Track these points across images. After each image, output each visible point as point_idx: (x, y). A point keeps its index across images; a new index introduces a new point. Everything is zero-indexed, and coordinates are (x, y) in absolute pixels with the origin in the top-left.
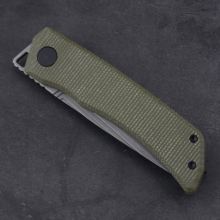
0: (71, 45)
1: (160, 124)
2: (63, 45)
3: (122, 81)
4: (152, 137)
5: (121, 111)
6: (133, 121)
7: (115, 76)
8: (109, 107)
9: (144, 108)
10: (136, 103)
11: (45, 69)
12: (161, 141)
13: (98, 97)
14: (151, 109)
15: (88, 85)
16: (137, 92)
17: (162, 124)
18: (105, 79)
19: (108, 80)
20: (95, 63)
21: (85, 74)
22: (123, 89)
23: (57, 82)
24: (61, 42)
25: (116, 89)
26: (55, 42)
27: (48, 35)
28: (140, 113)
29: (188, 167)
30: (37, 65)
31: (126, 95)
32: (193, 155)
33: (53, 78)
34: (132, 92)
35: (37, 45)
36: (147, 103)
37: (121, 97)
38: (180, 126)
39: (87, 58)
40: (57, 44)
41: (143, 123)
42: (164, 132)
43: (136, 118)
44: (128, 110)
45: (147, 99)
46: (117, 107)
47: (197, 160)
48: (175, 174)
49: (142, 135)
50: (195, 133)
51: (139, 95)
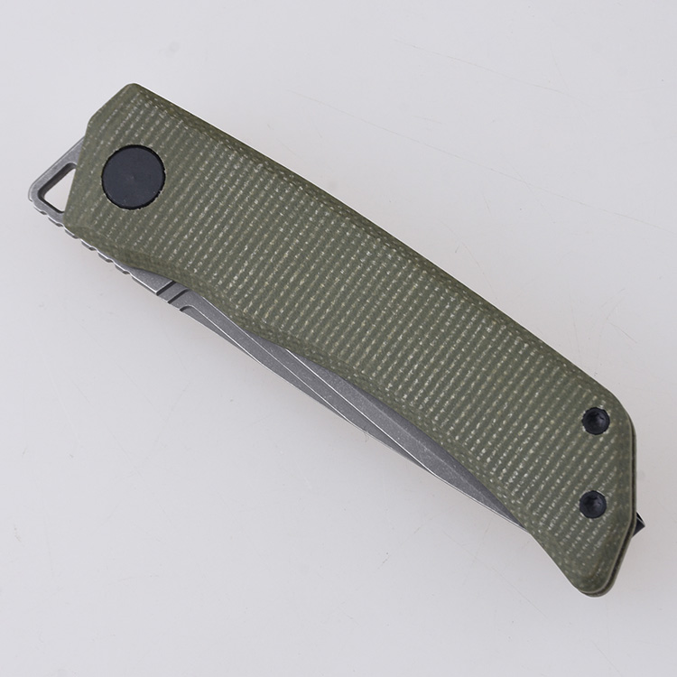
0: (207, 139)
1: (489, 378)
2: (183, 140)
3: (368, 247)
4: (465, 419)
5: (369, 341)
6: (406, 372)
7: (345, 230)
8: (330, 331)
9: (438, 329)
10: (412, 315)
11: (128, 216)
12: (493, 430)
13: (296, 299)
14: (459, 332)
15: (264, 263)
16: (415, 278)
17: (495, 378)
18: (314, 241)
19: (324, 244)
20: (282, 191)
21: (254, 229)
22: (373, 271)
23: (167, 256)
24: (174, 130)
25: (349, 271)
26: (158, 129)
27: (135, 108)
28: (426, 345)
29: (581, 509)
30: (103, 203)
31: (380, 291)
32: (595, 472)
33: (152, 244)
34: (400, 280)
35: (102, 143)
36: (449, 311)
37: (366, 297)
38: (554, 382)
39: (256, 179)
40: (164, 137)
41: (438, 375)
42: (501, 403)
43: (414, 361)
44: (389, 336)
45: (447, 299)
46: (354, 329)
47: (608, 489)
48: (542, 534)
49: (433, 415)
50: (598, 402)
51: (421, 288)
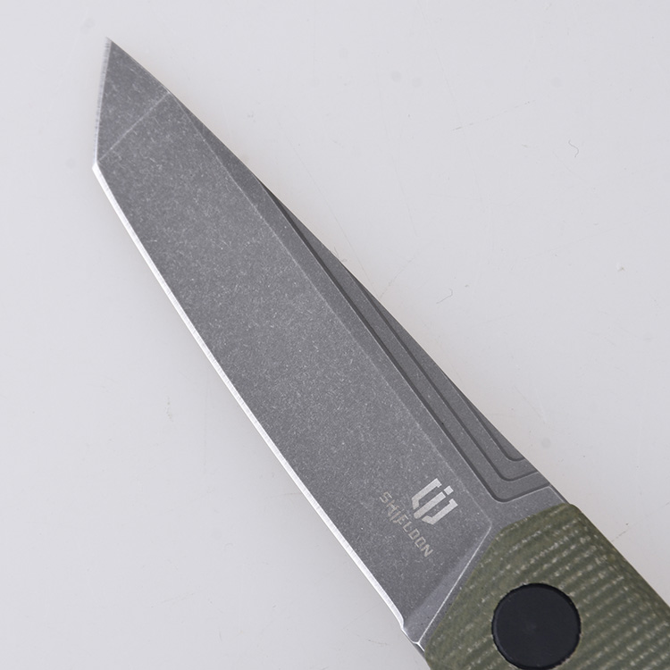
0: (648, 613)
2: (616, 603)
24: (608, 586)
26: (587, 576)
27: (566, 538)
35: (508, 567)
40: (592, 589)
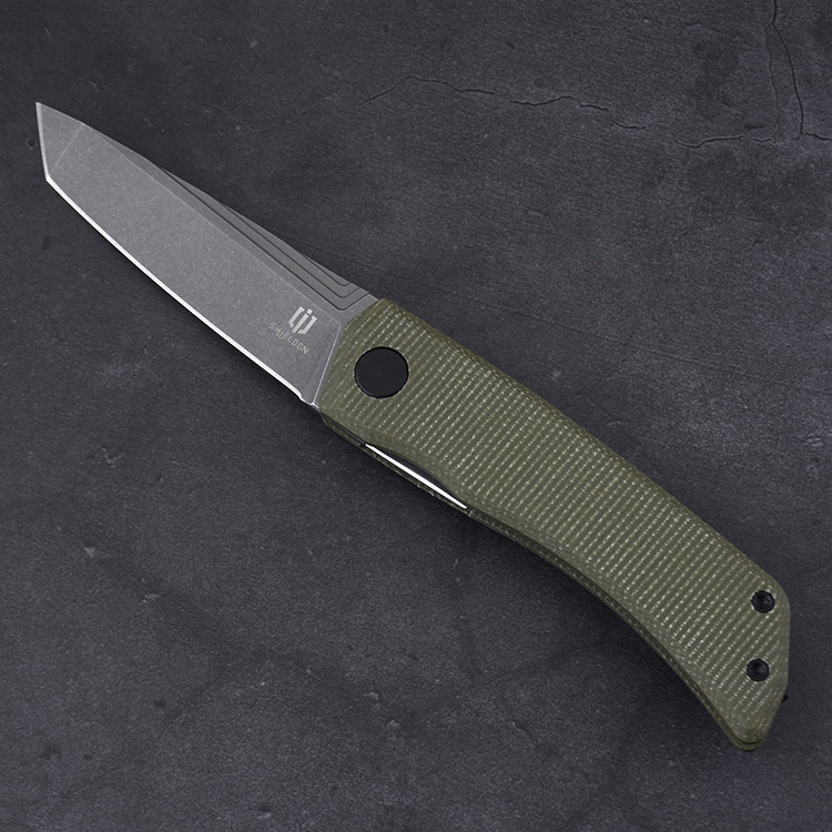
0: (445, 347)
1: (674, 560)
2: (425, 346)
3: (577, 445)
4: (653, 591)
5: (574, 521)
6: (604, 549)
7: (558, 429)
8: (541, 510)
9: (633, 516)
10: (611, 503)
11: (375, 403)
12: (676, 602)
13: (513, 482)
14: (651, 519)
15: (488, 450)
16: (615, 473)
17: (679, 560)
18: (532, 436)
19: (539, 439)
20: (507, 394)
21: (481, 423)
22: (580, 465)
23: (406, 438)
24: (418, 338)
25: (560, 463)
26: (405, 336)
27: (387, 318)
28: (622, 528)
29: (748, 673)
30: (354, 391)
31: (585, 482)
32: (761, 643)
33: (394, 428)
34: (603, 474)
35: (357, 343)
36: (643, 503)
37: (573, 485)
38: (729, 567)
39: (486, 382)
40: (409, 343)
41: (631, 554)
42: (684, 580)
43: (611, 540)
44: (591, 519)
45: (642, 493)
46: (562, 510)
47: (771, 658)
48: (714, 691)
49: (625, 586)
50: (765, 586)
51: (620, 481)
